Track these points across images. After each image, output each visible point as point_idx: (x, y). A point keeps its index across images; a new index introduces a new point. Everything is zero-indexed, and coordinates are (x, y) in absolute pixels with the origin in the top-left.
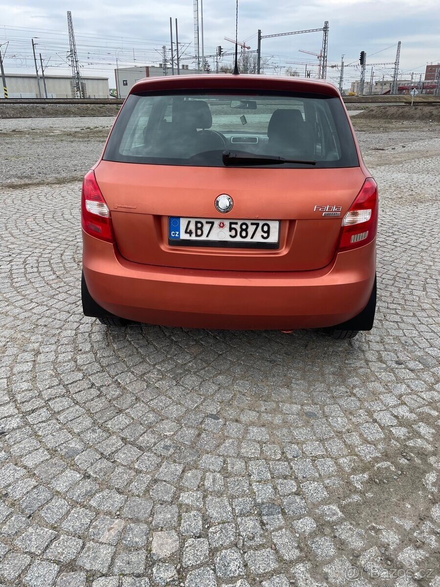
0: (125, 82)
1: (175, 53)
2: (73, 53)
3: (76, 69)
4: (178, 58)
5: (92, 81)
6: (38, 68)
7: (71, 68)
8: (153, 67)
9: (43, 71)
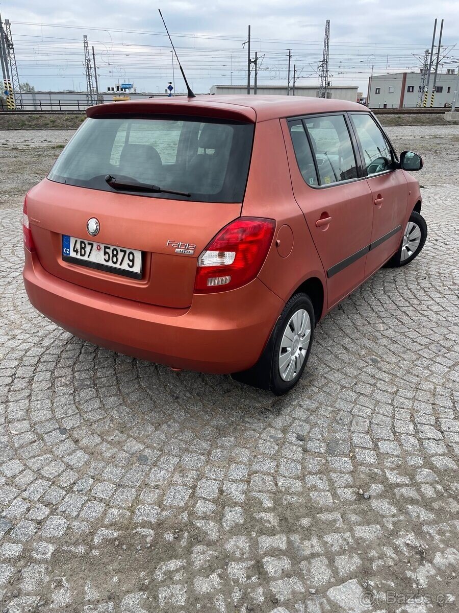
0: (378, 91)
1: (435, 57)
2: (325, 62)
3: (324, 79)
4: (437, 63)
5: (340, 90)
6: (290, 79)
7: (320, 78)
8: (413, 73)
9: (294, 82)
